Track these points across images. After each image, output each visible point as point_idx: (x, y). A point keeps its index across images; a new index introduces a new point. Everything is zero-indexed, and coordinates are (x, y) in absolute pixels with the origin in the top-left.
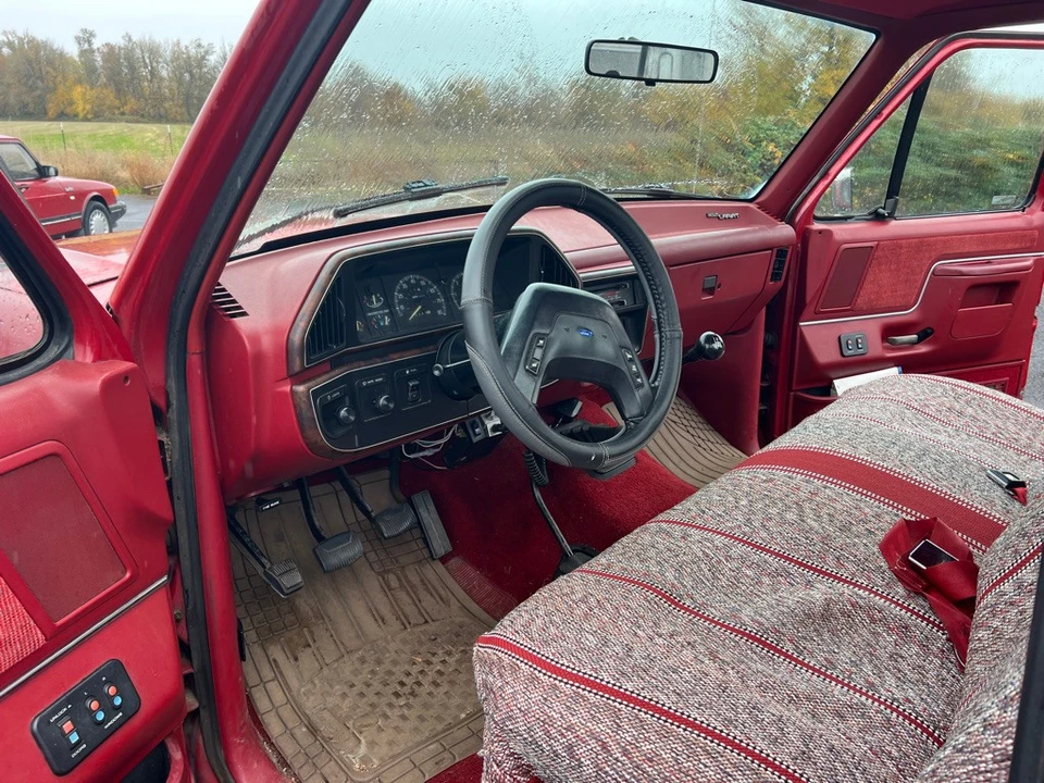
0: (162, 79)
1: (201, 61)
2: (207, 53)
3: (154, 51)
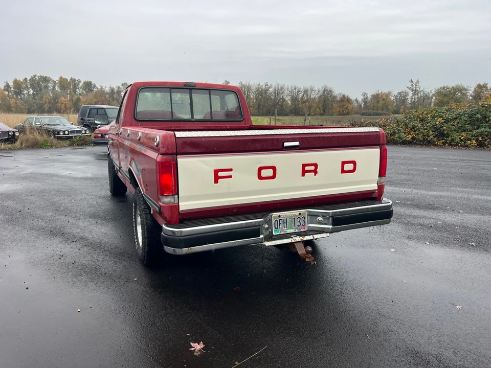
0: (250, 99)
1: (266, 91)
2: (269, 88)
3: (249, 88)
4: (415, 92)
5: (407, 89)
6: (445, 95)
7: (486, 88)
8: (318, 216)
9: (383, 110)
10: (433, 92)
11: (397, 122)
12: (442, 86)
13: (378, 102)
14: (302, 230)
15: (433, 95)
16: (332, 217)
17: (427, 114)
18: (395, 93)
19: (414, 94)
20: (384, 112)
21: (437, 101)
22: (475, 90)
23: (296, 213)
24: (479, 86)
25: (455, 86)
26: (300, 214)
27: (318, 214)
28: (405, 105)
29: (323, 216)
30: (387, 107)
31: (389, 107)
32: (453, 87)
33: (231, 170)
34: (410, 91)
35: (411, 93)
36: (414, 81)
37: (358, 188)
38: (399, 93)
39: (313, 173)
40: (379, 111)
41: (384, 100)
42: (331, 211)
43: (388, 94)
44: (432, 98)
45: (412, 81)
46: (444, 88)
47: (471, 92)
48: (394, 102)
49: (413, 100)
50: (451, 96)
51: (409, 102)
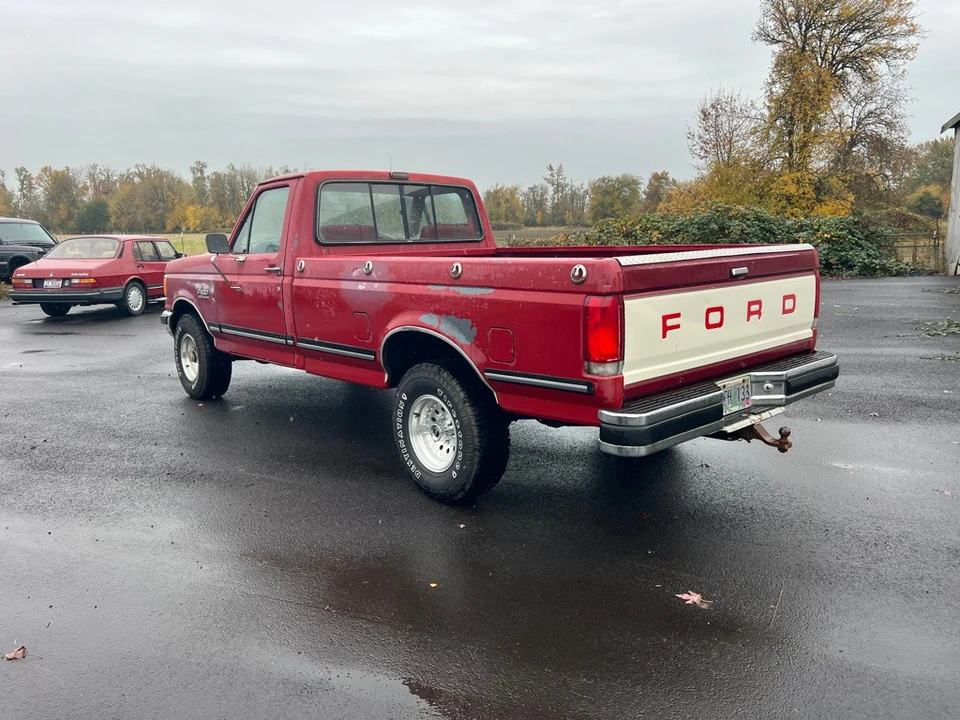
4: (559, 187)
5: (545, 183)
6: (607, 193)
7: (666, 179)
8: (764, 382)
9: (507, 220)
10: (586, 187)
11: (587, 239)
12: (601, 176)
13: (498, 205)
14: (747, 406)
15: (586, 192)
16: (786, 381)
17: (633, 225)
18: (525, 189)
19: (556, 191)
20: (509, 223)
21: (595, 203)
22: (650, 184)
23: (737, 380)
24: (656, 177)
25: (621, 178)
26: (744, 381)
27: (763, 379)
28: (543, 212)
29: (772, 382)
30: (513, 213)
31: (518, 214)
32: (618, 179)
33: (678, 315)
34: (550, 185)
35: (551, 190)
36: (555, 168)
37: (795, 336)
38: (532, 189)
39: (757, 316)
40: (503, 222)
41: (507, 201)
42: (784, 373)
43: (513, 192)
44: (584, 197)
45: (551, 168)
46: (604, 180)
47: (643, 187)
48: (523, 205)
49: (556, 201)
50: (616, 193)
51: (549, 204)
